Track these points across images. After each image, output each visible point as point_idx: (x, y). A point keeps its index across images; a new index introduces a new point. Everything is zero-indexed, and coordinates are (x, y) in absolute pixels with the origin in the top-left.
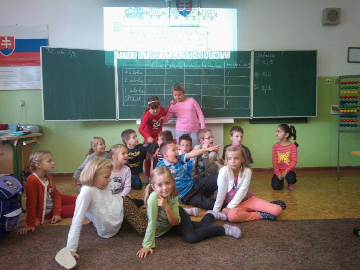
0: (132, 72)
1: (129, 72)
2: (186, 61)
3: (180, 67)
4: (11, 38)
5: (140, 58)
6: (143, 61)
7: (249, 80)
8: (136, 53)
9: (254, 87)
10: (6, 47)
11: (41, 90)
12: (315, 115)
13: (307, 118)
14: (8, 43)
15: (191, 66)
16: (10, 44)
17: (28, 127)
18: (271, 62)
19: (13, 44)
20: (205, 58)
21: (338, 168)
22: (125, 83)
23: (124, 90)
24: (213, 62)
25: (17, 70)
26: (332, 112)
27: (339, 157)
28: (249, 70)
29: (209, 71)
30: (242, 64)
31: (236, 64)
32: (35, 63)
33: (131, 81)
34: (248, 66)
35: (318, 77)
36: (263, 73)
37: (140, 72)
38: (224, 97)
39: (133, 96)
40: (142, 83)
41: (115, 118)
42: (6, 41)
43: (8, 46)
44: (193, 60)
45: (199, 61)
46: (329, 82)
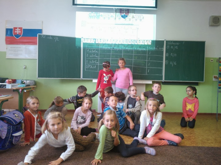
0: (91, 51)
1: (89, 51)
2: (124, 45)
3: (120, 48)
4: (21, 28)
5: (96, 42)
6: (98, 44)
7: (162, 58)
8: (94, 40)
9: (166, 62)
10: (18, 33)
11: (37, 59)
12: (203, 81)
13: (198, 82)
14: (19, 31)
15: (127, 48)
16: (20, 32)
17: (28, 81)
18: (176, 47)
19: (21, 32)
20: (136, 44)
21: (217, 115)
22: (87, 57)
23: (86, 61)
24: (141, 46)
25: (23, 47)
26: (214, 79)
27: (217, 107)
28: (163, 51)
29: (138, 52)
30: (158, 48)
31: (154, 48)
32: (34, 43)
33: (90, 56)
34: (162, 49)
35: (206, 58)
36: (172, 54)
37: (96, 51)
38: (147, 67)
39: (91, 65)
40: (97, 58)
41: (80, 78)
42: (18, 30)
43: (19, 33)
44: (128, 45)
45: (132, 46)
46: (212, 61)
